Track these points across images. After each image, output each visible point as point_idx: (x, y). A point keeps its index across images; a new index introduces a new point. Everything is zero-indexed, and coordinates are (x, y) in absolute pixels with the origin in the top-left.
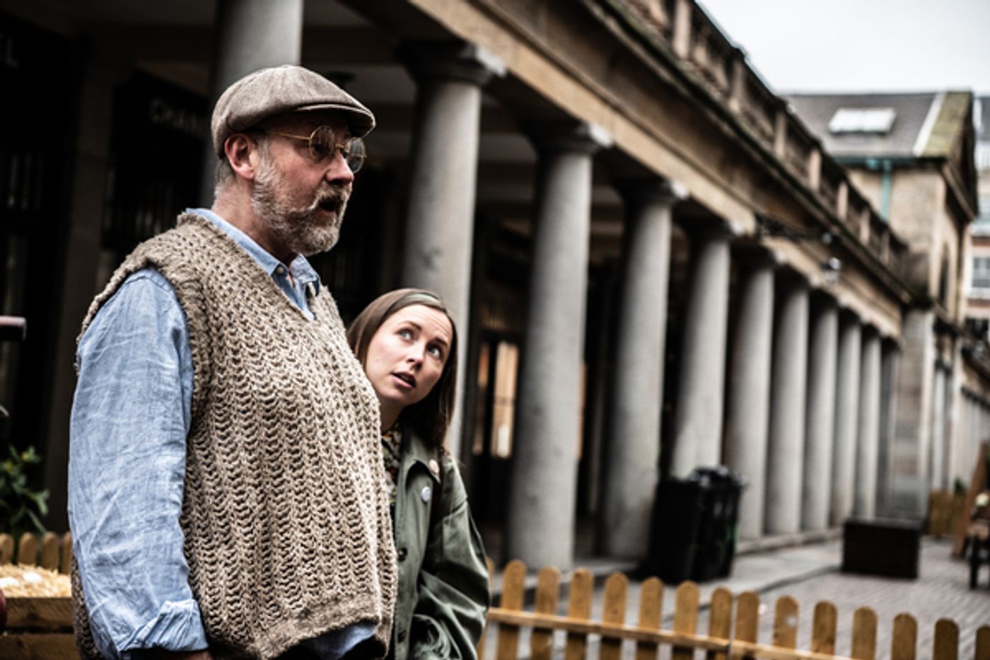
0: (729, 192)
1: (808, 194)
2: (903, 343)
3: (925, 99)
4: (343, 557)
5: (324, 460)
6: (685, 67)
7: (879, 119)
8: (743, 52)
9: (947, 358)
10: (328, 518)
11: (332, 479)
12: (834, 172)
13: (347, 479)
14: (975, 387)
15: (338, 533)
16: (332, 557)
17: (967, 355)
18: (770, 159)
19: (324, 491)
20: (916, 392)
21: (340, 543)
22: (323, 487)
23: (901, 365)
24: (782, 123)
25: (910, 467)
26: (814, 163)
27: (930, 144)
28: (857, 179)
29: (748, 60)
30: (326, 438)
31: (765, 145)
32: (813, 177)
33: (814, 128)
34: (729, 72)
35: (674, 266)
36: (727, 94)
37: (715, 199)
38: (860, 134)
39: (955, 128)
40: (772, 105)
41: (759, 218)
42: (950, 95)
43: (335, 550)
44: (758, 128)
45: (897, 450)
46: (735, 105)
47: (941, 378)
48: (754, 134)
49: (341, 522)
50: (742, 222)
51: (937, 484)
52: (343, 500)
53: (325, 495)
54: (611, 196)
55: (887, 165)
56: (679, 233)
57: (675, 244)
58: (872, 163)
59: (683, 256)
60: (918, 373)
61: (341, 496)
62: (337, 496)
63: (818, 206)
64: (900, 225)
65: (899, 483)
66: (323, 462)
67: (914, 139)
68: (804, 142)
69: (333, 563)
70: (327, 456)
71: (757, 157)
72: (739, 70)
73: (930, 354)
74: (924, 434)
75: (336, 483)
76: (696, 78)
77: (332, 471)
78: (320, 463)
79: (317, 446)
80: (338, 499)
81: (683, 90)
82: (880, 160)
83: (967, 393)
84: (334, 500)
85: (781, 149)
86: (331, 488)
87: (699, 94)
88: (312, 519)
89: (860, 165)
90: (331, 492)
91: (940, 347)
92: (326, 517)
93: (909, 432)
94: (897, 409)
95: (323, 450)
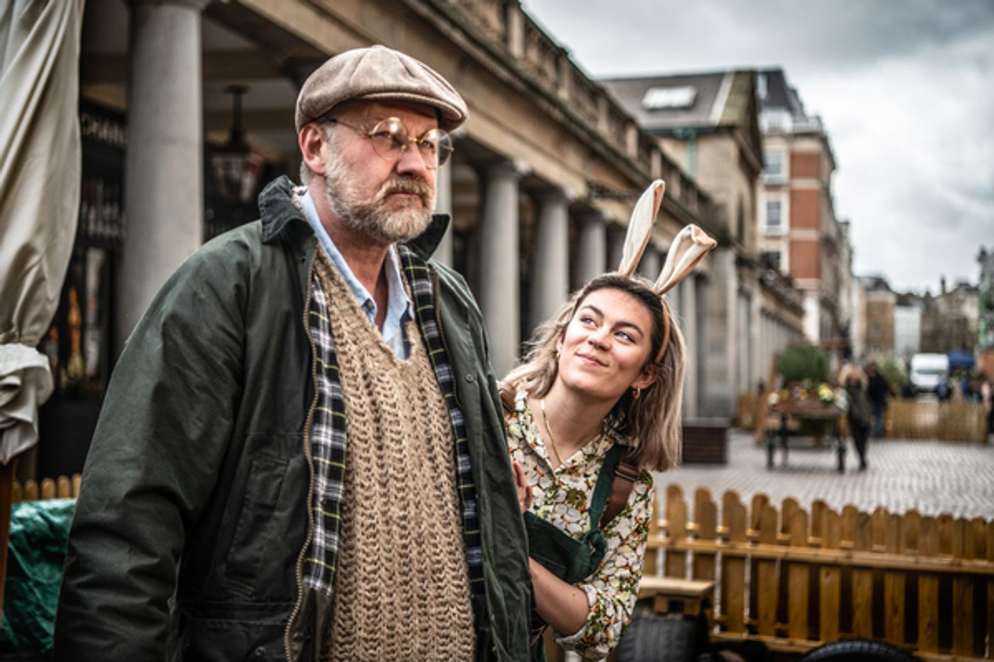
0: (563, 164)
1: (627, 162)
2: (713, 278)
3: (717, 77)
4: (393, 644)
5: (382, 533)
6: (520, 66)
7: (681, 96)
8: (567, 50)
9: (747, 286)
10: (379, 599)
11: (389, 555)
12: (648, 143)
13: (407, 556)
14: (771, 306)
15: (389, 616)
16: (379, 645)
17: (762, 282)
18: (595, 136)
19: (379, 568)
20: (723, 316)
21: (391, 628)
22: (379, 563)
23: (711, 294)
24: (603, 105)
25: (722, 376)
26: (631, 137)
27: (724, 113)
28: (668, 147)
29: (571, 56)
30: (387, 508)
31: (590, 125)
32: (631, 147)
33: (629, 107)
34: (557, 67)
35: (522, 226)
36: (557, 85)
37: (552, 171)
38: (669, 109)
39: (741, 101)
40: (593, 91)
41: (590, 185)
42: (739, 74)
43: (384, 637)
44: (583, 112)
45: (712, 362)
46: (564, 94)
47: (743, 303)
48: (579, 115)
49: (395, 604)
50: (575, 189)
51: (744, 386)
52: (399, 579)
53: (379, 572)
54: (467, 174)
55: (693, 134)
56: (525, 199)
57: (521, 209)
58: (680, 132)
59: (529, 218)
60: (724, 299)
61: (397, 574)
62: (394, 574)
63: (636, 171)
64: (704, 182)
65: (714, 389)
66: (381, 535)
67: (710, 111)
68: (622, 120)
69: (379, 651)
70: (386, 528)
71: (584, 135)
72: (565, 65)
73: (733, 284)
74: (731, 348)
75: (394, 559)
76: (530, 74)
77: (390, 546)
78: (378, 536)
79: (376, 517)
80: (394, 578)
81: (520, 85)
82: (685, 129)
83: (765, 313)
84: (390, 579)
85: (603, 127)
86: (388, 565)
87: (534, 88)
88: (356, 597)
89: (669, 134)
90: (387, 570)
91: (741, 278)
92: (376, 598)
93: (720, 347)
94: (710, 330)
95: (383, 522)
